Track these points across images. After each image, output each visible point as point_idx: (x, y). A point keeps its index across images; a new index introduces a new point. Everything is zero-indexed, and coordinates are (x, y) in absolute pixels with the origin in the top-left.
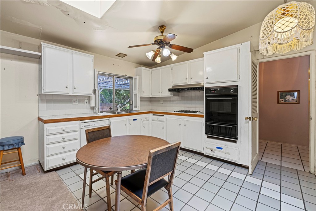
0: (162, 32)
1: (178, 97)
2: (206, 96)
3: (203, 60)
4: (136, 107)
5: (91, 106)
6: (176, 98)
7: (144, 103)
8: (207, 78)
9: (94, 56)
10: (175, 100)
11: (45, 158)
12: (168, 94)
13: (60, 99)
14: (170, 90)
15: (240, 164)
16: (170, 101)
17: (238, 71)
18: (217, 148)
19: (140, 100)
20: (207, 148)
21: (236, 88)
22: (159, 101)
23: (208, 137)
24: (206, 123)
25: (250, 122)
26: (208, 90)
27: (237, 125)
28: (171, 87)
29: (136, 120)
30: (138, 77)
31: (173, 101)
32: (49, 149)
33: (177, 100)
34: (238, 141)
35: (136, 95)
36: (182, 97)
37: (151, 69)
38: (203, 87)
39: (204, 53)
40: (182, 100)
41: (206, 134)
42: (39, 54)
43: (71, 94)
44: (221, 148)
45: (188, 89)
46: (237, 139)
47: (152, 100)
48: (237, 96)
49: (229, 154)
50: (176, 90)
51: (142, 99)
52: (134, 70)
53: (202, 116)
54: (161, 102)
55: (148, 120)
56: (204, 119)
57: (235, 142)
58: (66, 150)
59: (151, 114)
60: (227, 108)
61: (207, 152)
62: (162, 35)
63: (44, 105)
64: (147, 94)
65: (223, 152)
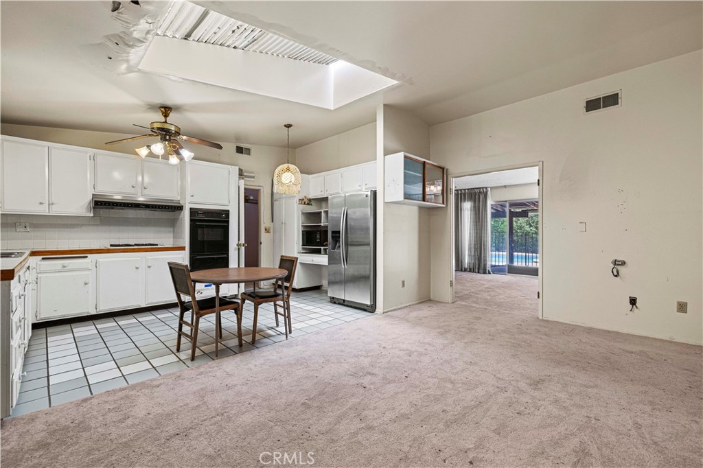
0: (166, 116)
2: (192, 220)
8: (193, 196)
17: (229, 194)
21: (227, 213)
24: (193, 257)
26: (195, 212)
27: (229, 253)
48: (228, 222)
56: (185, 253)
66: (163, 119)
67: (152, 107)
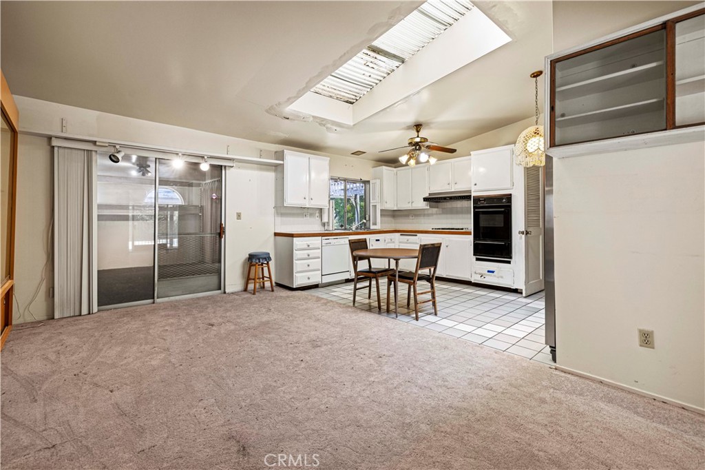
0: (418, 132)
1: (436, 209)
2: (474, 207)
3: (470, 159)
4: (375, 224)
5: (323, 221)
6: (435, 210)
7: (386, 219)
8: (475, 185)
9: (329, 159)
10: (432, 214)
11: (294, 274)
12: (423, 205)
13: (293, 212)
14: (425, 199)
15: (514, 288)
16: (424, 215)
17: (512, 177)
18: (488, 271)
19: (381, 215)
20: (475, 273)
21: (509, 198)
22: (407, 216)
23: (477, 259)
24: (474, 241)
25: (523, 236)
26: (477, 200)
27: (511, 241)
28: (426, 195)
29: (379, 240)
30: (378, 182)
31: (428, 215)
32: (298, 265)
33: (435, 214)
34: (512, 261)
35: (375, 206)
36: (442, 209)
37: (395, 167)
38: (471, 196)
39: (471, 153)
40: (443, 213)
41: (474, 255)
42: (281, 162)
43: (307, 206)
44: (493, 272)
45: (451, 198)
46: (511, 258)
47: (395, 214)
48: (510, 207)
49: (502, 277)
50: (433, 200)
51: (385, 213)
52: (372, 170)
53: (470, 233)
54: (411, 217)
55: (394, 242)
56: (471, 238)
57: (509, 262)
58: (310, 268)
59: (398, 235)
60: (498, 221)
61: (475, 279)
62: (418, 136)
63: (279, 219)
64: (391, 206)
65: (495, 276)
66: (415, 134)
67: (409, 128)
